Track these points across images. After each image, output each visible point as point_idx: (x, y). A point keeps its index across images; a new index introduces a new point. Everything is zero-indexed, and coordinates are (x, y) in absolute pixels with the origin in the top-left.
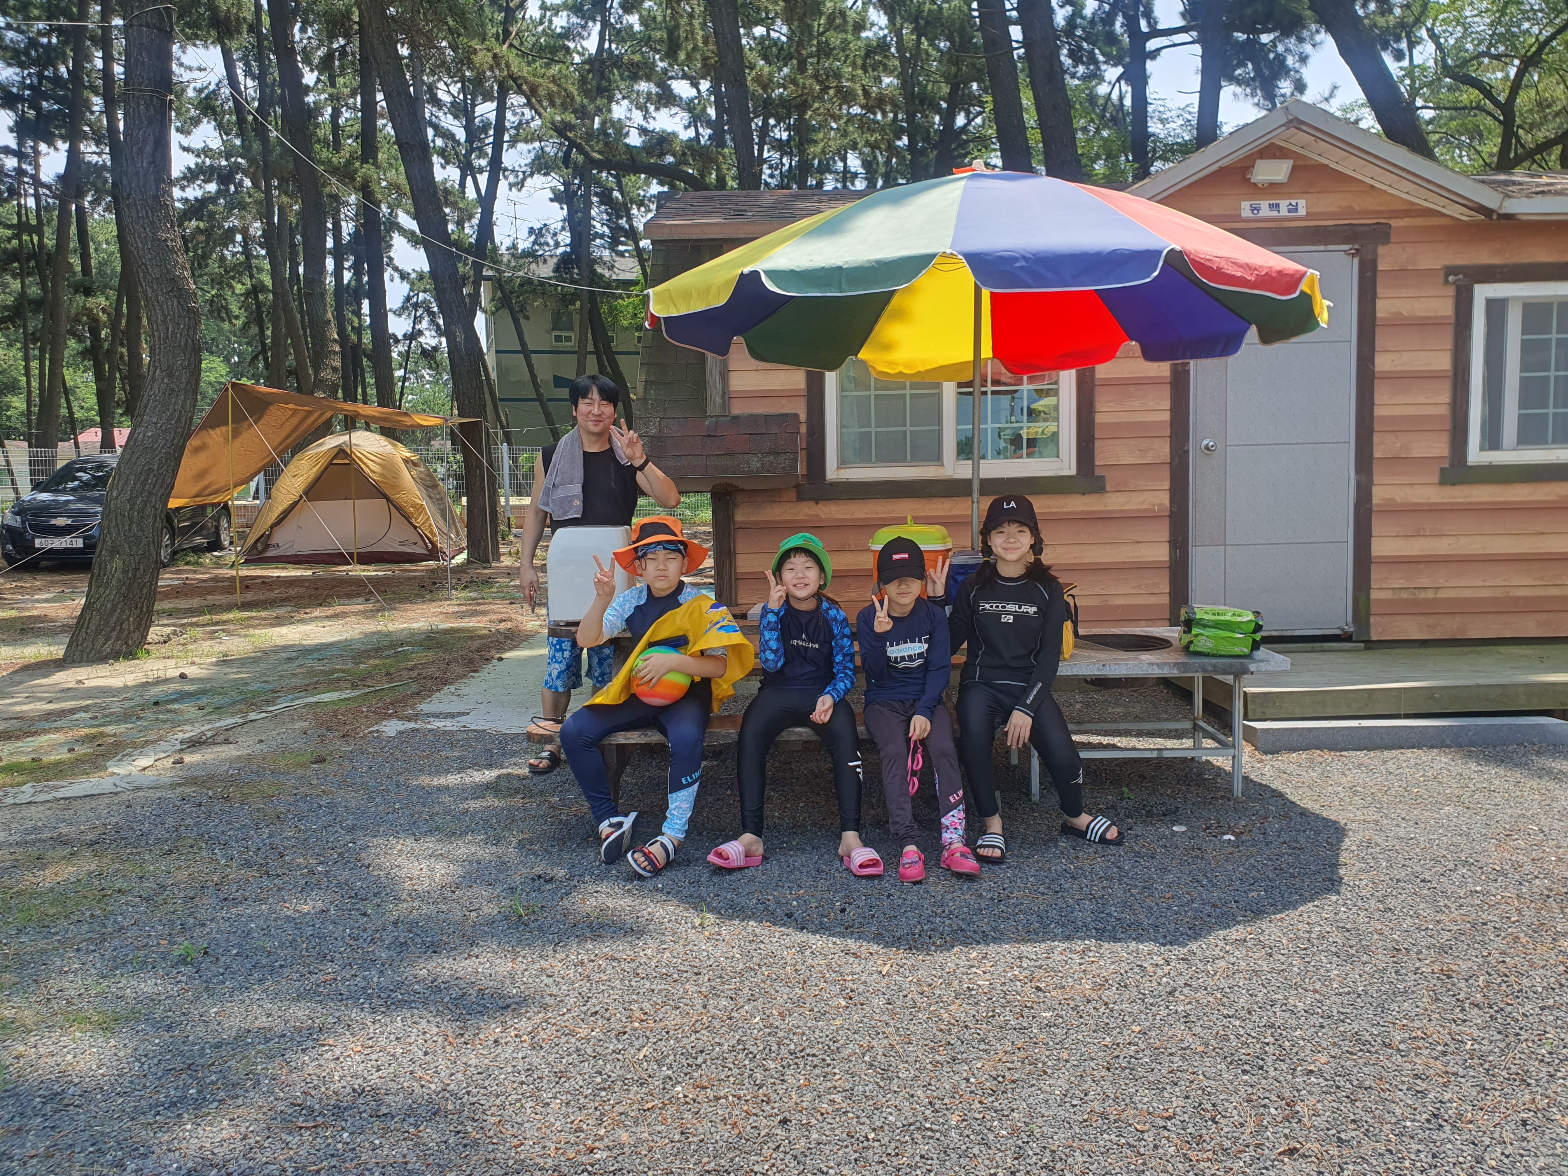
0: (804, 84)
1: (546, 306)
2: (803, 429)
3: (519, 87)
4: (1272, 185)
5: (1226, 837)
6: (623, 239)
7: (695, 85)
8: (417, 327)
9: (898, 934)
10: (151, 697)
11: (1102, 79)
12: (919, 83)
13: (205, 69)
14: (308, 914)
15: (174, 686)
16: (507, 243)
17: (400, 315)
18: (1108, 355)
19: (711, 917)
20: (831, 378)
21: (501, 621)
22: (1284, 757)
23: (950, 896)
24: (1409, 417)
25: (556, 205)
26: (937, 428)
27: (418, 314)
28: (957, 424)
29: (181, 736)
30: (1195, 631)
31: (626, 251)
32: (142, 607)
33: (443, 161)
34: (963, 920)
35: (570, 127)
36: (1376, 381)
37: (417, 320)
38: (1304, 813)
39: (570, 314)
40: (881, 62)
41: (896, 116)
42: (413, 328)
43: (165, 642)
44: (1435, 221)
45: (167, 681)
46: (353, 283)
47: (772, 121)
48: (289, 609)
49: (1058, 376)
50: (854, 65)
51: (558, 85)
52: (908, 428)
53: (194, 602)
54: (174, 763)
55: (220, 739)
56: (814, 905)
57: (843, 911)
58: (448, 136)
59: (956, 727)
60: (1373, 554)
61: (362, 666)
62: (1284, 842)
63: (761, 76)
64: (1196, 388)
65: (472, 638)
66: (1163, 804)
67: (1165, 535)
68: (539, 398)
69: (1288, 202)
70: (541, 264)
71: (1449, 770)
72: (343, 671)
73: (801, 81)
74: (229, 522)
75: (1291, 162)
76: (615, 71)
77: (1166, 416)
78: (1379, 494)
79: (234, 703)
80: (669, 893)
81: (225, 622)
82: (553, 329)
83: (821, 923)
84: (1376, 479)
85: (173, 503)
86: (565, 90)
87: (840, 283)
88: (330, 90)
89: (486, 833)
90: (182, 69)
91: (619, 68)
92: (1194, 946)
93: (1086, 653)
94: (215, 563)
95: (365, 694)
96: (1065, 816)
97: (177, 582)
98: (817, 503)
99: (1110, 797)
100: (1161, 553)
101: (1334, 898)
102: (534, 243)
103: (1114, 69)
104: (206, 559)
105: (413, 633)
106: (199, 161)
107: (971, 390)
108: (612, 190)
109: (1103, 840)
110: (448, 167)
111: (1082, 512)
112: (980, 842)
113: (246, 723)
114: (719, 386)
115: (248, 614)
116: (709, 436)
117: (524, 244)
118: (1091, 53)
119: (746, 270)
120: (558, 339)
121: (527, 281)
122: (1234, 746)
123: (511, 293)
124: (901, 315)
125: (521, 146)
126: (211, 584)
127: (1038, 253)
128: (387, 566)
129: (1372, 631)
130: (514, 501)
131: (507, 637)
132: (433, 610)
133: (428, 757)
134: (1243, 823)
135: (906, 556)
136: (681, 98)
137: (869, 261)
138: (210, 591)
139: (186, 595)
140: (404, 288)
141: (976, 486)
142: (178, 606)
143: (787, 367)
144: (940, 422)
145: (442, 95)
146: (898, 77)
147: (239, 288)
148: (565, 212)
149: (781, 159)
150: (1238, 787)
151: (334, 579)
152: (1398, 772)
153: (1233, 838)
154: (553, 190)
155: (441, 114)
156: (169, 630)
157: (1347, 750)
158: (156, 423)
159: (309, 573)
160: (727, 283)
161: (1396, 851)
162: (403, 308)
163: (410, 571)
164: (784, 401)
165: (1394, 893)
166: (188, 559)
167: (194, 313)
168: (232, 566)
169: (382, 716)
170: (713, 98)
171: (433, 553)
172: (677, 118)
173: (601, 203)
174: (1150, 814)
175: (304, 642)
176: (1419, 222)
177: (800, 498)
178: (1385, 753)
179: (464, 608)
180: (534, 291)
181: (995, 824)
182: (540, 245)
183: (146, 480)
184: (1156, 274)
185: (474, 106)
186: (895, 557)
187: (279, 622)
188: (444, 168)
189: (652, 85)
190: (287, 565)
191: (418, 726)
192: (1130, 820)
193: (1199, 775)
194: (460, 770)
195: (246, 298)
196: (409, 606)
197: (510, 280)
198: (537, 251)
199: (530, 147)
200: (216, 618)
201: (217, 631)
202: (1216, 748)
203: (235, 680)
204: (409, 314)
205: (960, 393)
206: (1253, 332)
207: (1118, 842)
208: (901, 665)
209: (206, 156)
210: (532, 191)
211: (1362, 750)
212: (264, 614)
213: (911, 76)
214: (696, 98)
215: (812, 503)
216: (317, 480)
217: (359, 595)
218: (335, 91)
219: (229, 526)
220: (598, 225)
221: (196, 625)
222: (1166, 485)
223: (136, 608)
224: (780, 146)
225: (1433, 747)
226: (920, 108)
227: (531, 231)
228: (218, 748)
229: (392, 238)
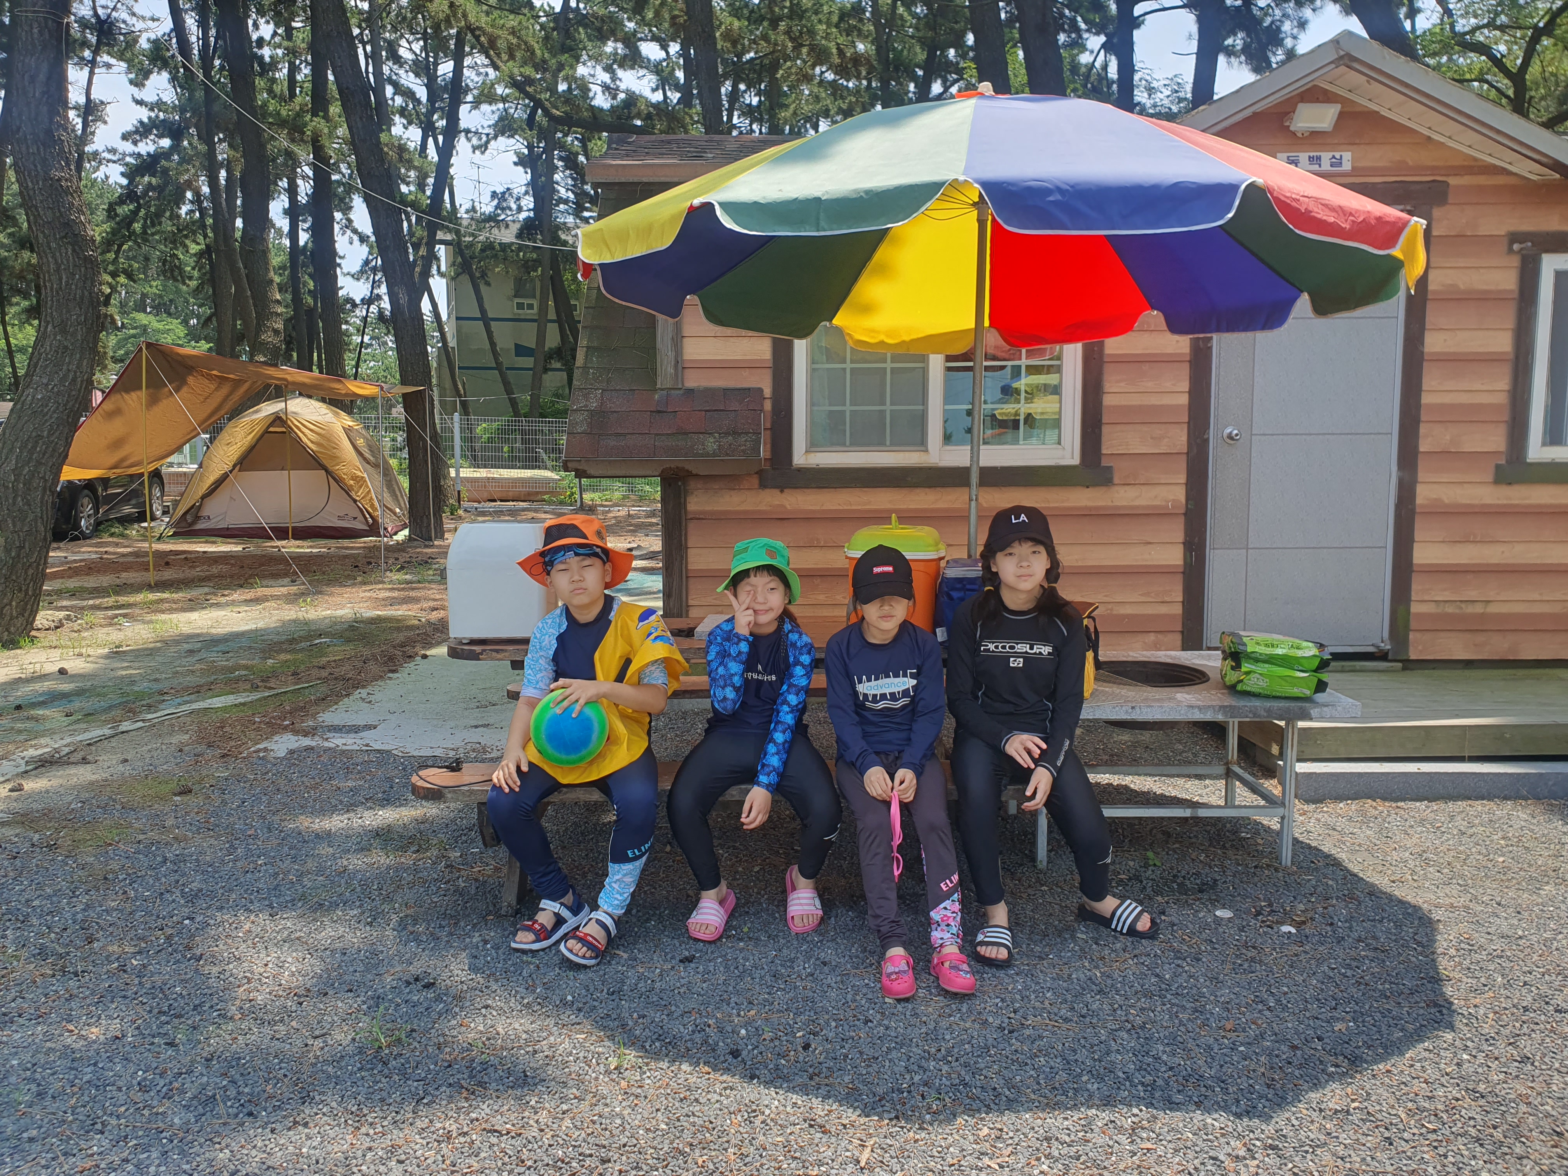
0: (776, 40)
1: (507, 272)
2: (768, 406)
3: (477, 38)
4: (1314, 134)
5: (1286, 928)
6: (587, 205)
7: (664, 47)
8: (375, 291)
9: (880, 1090)
10: (17, 698)
11: (1083, 48)
12: (894, 49)
13: (158, 20)
14: (94, 1042)
15: (47, 685)
16: (467, 205)
17: (358, 279)
18: (1123, 325)
19: (631, 1056)
20: (800, 347)
21: (434, 609)
22: (1329, 807)
23: (944, 1024)
24: (1462, 406)
25: (520, 169)
26: (921, 407)
27: (377, 278)
28: (945, 404)
29: (32, 752)
30: (1246, 667)
31: (591, 217)
32: (27, 590)
33: (405, 122)
34: (966, 1065)
35: (530, 81)
36: (1425, 364)
37: (375, 284)
38: (1373, 892)
39: (532, 280)
40: (855, 27)
41: (869, 83)
42: (372, 292)
43: (57, 628)
44: (1501, 180)
45: (44, 677)
46: (310, 245)
47: (742, 87)
48: (206, 590)
49: (1061, 350)
50: (829, 24)
51: (518, 38)
52: (888, 407)
53: (106, 580)
54: (11, 790)
55: (78, 756)
56: (768, 1035)
57: (806, 1047)
58: (409, 94)
59: (951, 786)
60: (1415, 561)
61: (270, 662)
62: (1359, 940)
63: (731, 30)
64: (1218, 368)
65: (399, 629)
66: (1198, 874)
67: (1180, 536)
68: (499, 366)
69: (1331, 154)
70: (503, 229)
71: (1532, 831)
72: (246, 667)
73: (773, 37)
74: (162, 491)
75: (1339, 106)
76: (581, 29)
77: (1184, 400)
78: (1424, 494)
79: (110, 708)
80: (580, 1010)
81: (129, 606)
82: (515, 296)
83: (777, 1068)
84: (1421, 476)
85: (70, 474)
86: (526, 43)
87: (818, 219)
88: (286, 43)
89: (360, 906)
90: (135, 19)
91: (585, 26)
92: (1280, 1119)
93: (1108, 688)
94: (143, 535)
95: (265, 698)
96: (1085, 898)
97: (94, 556)
98: (782, 491)
99: (1131, 863)
100: (1174, 556)
101: (1449, 1036)
102: (497, 207)
103: (1096, 37)
104: (133, 531)
105: (335, 622)
106: (153, 115)
107: (971, 364)
108: (578, 154)
109: (1132, 931)
110: (410, 128)
111: (1086, 508)
112: (980, 937)
113: (117, 734)
114: (671, 355)
115: (159, 595)
116: (659, 412)
117: (487, 207)
118: (1073, 21)
119: (696, 202)
120: (520, 306)
121: (489, 246)
122: (1283, 804)
123: (472, 258)
124: (884, 271)
125: (485, 107)
126: (130, 559)
127: (1078, 184)
128: (323, 542)
129: (1411, 649)
130: (467, 473)
131: (436, 630)
132: (362, 595)
133: (315, 787)
134: (1302, 907)
135: (891, 569)
136: (649, 60)
137: (855, 191)
138: (127, 567)
139: (98, 571)
140: (362, 252)
141: (974, 478)
142: (86, 585)
143: (750, 333)
144: (924, 401)
145: (403, 53)
146: (872, 43)
147: (194, 248)
148: (529, 176)
149: (751, 125)
150: (1287, 855)
151: (264, 556)
152: (1472, 831)
153: (1293, 931)
154: (517, 154)
155: (402, 72)
156: (62, 614)
157: (1403, 800)
158: (47, 385)
159: (239, 548)
160: (673, 218)
161: (1508, 957)
162: (362, 272)
163: (347, 548)
164: (745, 373)
165: (1525, 1030)
166: (113, 530)
167: (92, 262)
168: (159, 539)
169: (275, 728)
170: (681, 61)
171: (374, 529)
172: (645, 81)
173: (567, 167)
174: (1183, 890)
175: (213, 631)
176: (1482, 180)
177: (763, 485)
178: (1450, 804)
179: (396, 594)
180: (495, 256)
181: (1000, 913)
182: (503, 209)
183: (34, 447)
184: (1230, 215)
185: (436, 64)
186: (877, 570)
187: (193, 605)
188: (406, 128)
189: (620, 45)
190: (220, 539)
191: (313, 744)
192: (1159, 898)
193: (1235, 832)
194: (350, 808)
195: (200, 258)
196: (337, 590)
197: (471, 245)
198: (499, 215)
199: (494, 108)
200: (123, 599)
201: (116, 616)
202: (1263, 807)
203: (123, 677)
204: (368, 278)
205: (949, 369)
206: (1304, 303)
207: (1152, 935)
208: (881, 705)
209: (160, 110)
210: (495, 153)
211: (1421, 800)
212: (175, 596)
213: (886, 42)
214: (665, 60)
215: (776, 492)
216: (252, 449)
217: (286, 575)
218: (291, 44)
219: (163, 495)
220: (562, 191)
221: (98, 608)
222: (1182, 478)
223: (20, 590)
224: (749, 112)
225: (1506, 798)
226: (894, 74)
227: (494, 195)
228: (72, 770)
229: (351, 200)
